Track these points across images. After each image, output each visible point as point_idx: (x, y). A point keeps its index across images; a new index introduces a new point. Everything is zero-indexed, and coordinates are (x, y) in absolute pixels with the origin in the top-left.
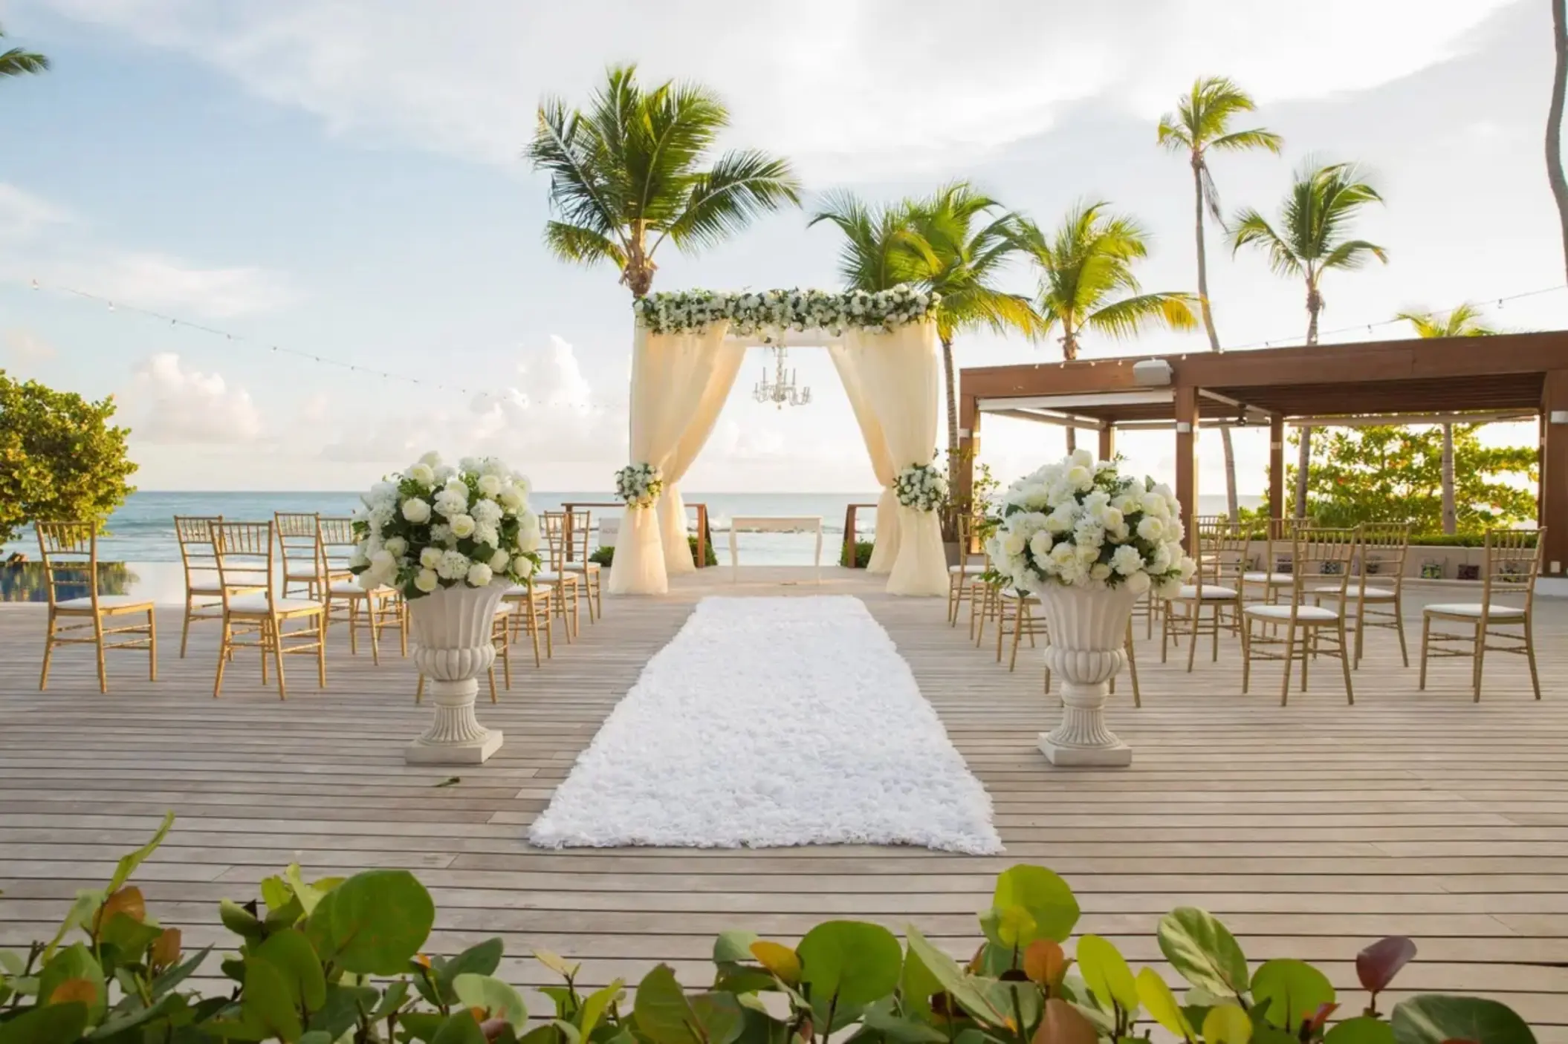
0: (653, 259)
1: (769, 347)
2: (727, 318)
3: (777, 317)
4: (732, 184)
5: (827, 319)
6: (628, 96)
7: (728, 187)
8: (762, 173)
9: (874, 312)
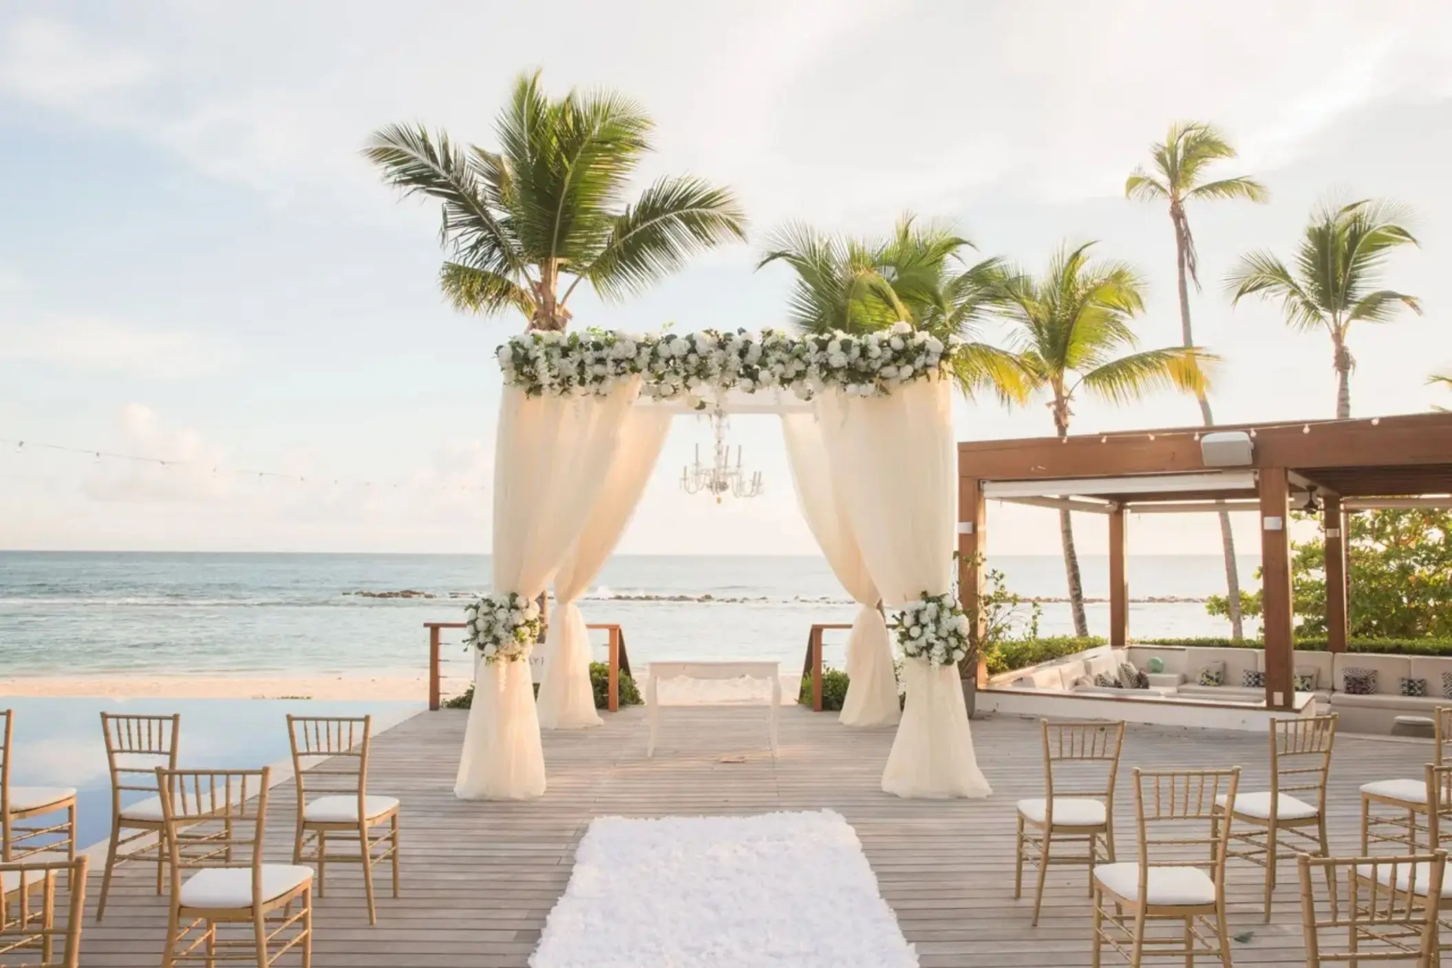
0: (567, 306)
1: (704, 415)
2: (639, 371)
3: (716, 370)
4: (663, 217)
5: (791, 373)
6: (536, 108)
7: (657, 220)
8: (698, 204)
9: (862, 363)
